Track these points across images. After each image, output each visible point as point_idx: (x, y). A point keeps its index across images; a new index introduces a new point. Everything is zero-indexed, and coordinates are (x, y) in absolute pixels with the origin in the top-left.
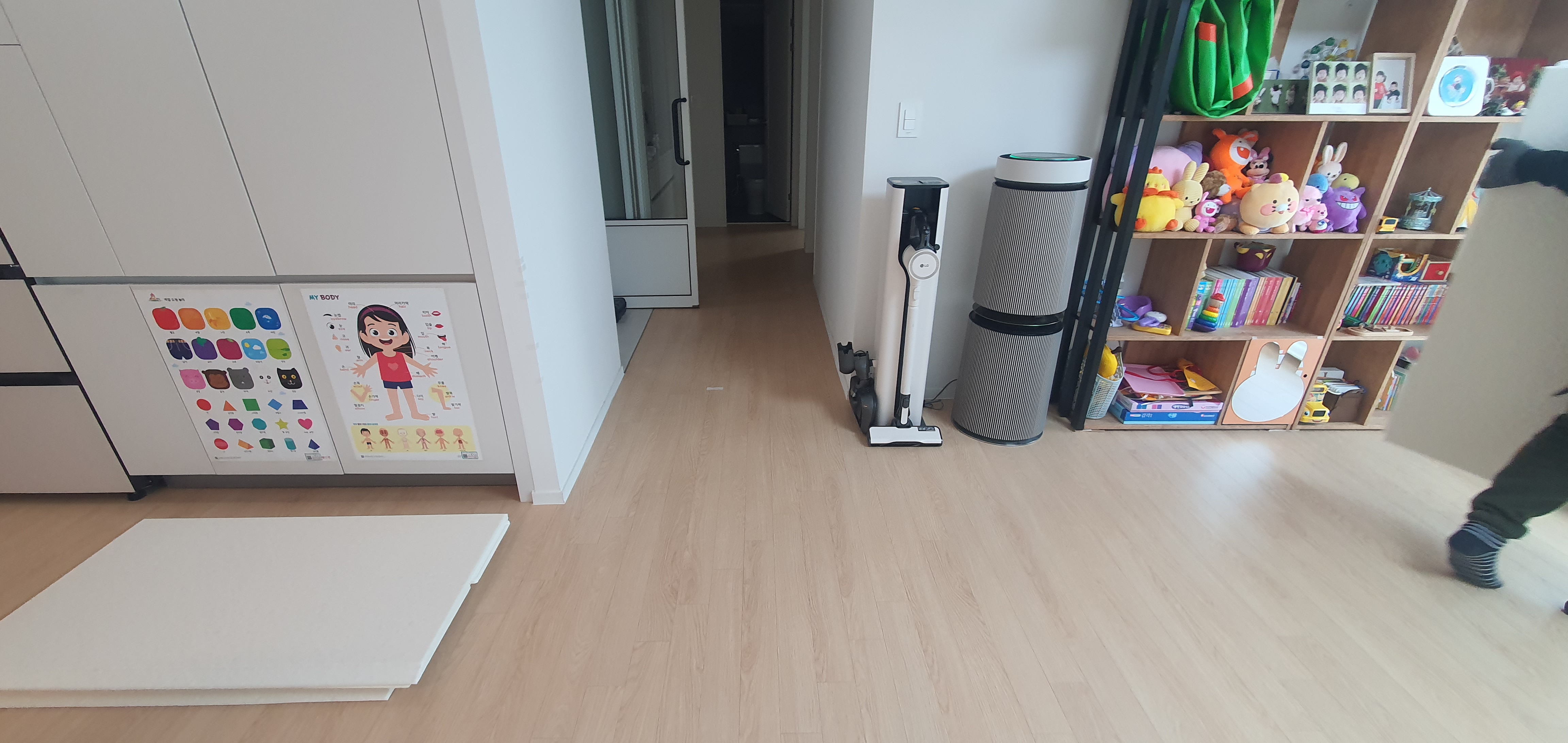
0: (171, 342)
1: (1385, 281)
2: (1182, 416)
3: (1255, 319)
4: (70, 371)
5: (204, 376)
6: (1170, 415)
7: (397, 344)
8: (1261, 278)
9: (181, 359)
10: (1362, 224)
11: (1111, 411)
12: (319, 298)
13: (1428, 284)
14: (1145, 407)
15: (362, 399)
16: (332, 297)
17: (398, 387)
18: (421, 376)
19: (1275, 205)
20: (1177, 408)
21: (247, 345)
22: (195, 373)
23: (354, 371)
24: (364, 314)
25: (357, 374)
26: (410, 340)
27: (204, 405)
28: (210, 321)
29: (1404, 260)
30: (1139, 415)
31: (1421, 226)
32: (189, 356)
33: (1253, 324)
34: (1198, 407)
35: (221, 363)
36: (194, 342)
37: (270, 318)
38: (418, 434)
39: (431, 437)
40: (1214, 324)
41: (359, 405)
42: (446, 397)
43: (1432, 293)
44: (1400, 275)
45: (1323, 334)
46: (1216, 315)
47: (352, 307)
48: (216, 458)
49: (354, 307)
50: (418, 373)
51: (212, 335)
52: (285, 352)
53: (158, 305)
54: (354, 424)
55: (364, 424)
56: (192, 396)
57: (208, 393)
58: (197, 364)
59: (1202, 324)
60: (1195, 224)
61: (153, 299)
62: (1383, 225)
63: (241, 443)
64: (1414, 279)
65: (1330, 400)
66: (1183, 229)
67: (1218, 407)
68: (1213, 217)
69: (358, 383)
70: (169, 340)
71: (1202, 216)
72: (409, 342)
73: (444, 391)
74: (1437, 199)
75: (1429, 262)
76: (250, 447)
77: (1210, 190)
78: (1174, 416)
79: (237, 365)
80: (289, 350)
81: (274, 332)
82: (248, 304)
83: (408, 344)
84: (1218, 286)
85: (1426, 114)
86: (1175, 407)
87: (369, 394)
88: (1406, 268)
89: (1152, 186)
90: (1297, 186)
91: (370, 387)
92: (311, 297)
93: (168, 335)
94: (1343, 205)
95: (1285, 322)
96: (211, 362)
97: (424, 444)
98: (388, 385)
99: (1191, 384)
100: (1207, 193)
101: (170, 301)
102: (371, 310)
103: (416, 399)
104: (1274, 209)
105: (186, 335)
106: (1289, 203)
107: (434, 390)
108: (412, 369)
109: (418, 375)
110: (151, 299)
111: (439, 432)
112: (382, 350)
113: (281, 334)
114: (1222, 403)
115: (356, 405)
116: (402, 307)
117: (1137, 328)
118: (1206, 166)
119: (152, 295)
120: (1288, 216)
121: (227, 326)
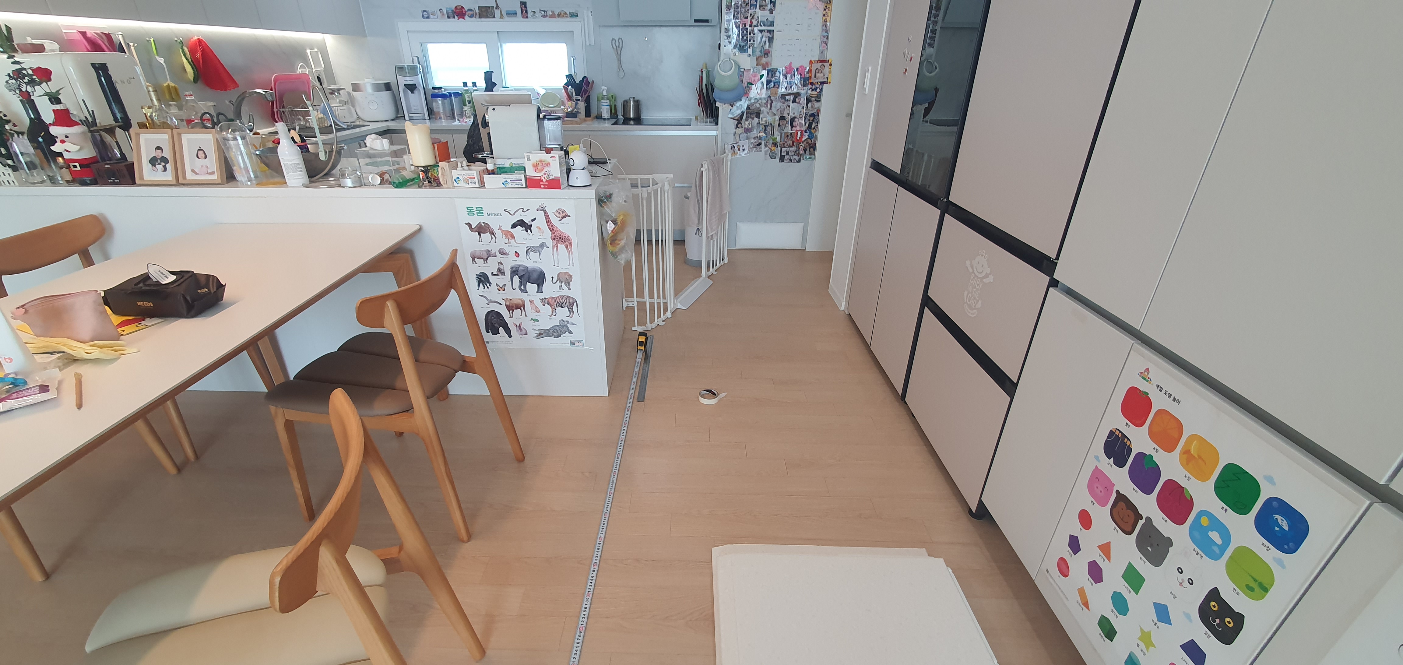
0: (1117, 433)
4: (1016, 375)
5: (1114, 495)
27: (1085, 519)
28: (1186, 452)
35: (1147, 505)
36: (1141, 456)
37: (1286, 528)
51: (1171, 467)
52: (1254, 585)
53: (1143, 386)
57: (1101, 516)
58: (1120, 479)
63: (1082, 592)
70: (1117, 429)
76: (1086, 606)
79: (1164, 525)
80: (1266, 590)
81: (1268, 549)
82: (1270, 480)
93: (1120, 423)
96: (1137, 492)
101: (1161, 391)
105: (1140, 440)
113: (1280, 563)
121: (1203, 477)
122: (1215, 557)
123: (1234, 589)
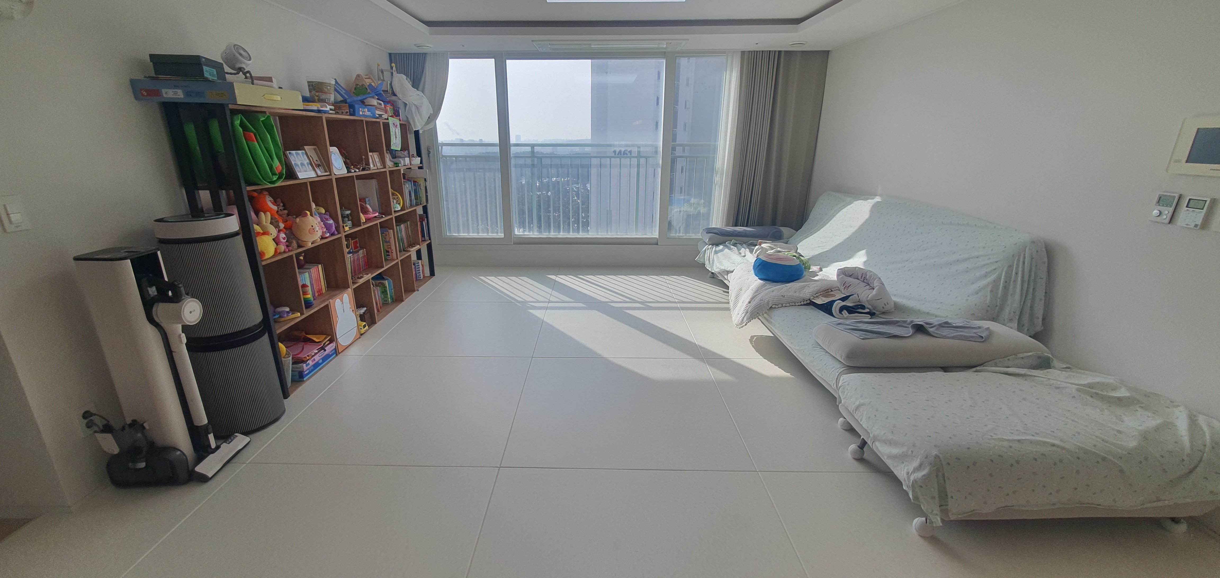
2: (324, 359)
3: (318, 292)
6: (319, 362)
8: (311, 269)
10: (337, 228)
11: (295, 378)
13: (358, 252)
14: (309, 364)
19: (313, 228)
30: (308, 371)
33: (319, 295)
34: (329, 349)
40: (312, 302)
45: (349, 287)
46: (309, 297)
59: (308, 305)
60: (282, 248)
62: (345, 228)
64: (351, 251)
65: (363, 318)
66: (280, 253)
67: (334, 345)
68: (287, 241)
71: (281, 242)
74: (349, 212)
75: (352, 241)
77: (277, 227)
78: (321, 361)
84: (301, 280)
85: (335, 175)
86: (319, 356)
88: (347, 246)
94: (328, 222)
95: (331, 289)
99: (316, 340)
100: (277, 229)
104: (313, 230)
114: (334, 342)
117: (282, 319)
118: (269, 214)
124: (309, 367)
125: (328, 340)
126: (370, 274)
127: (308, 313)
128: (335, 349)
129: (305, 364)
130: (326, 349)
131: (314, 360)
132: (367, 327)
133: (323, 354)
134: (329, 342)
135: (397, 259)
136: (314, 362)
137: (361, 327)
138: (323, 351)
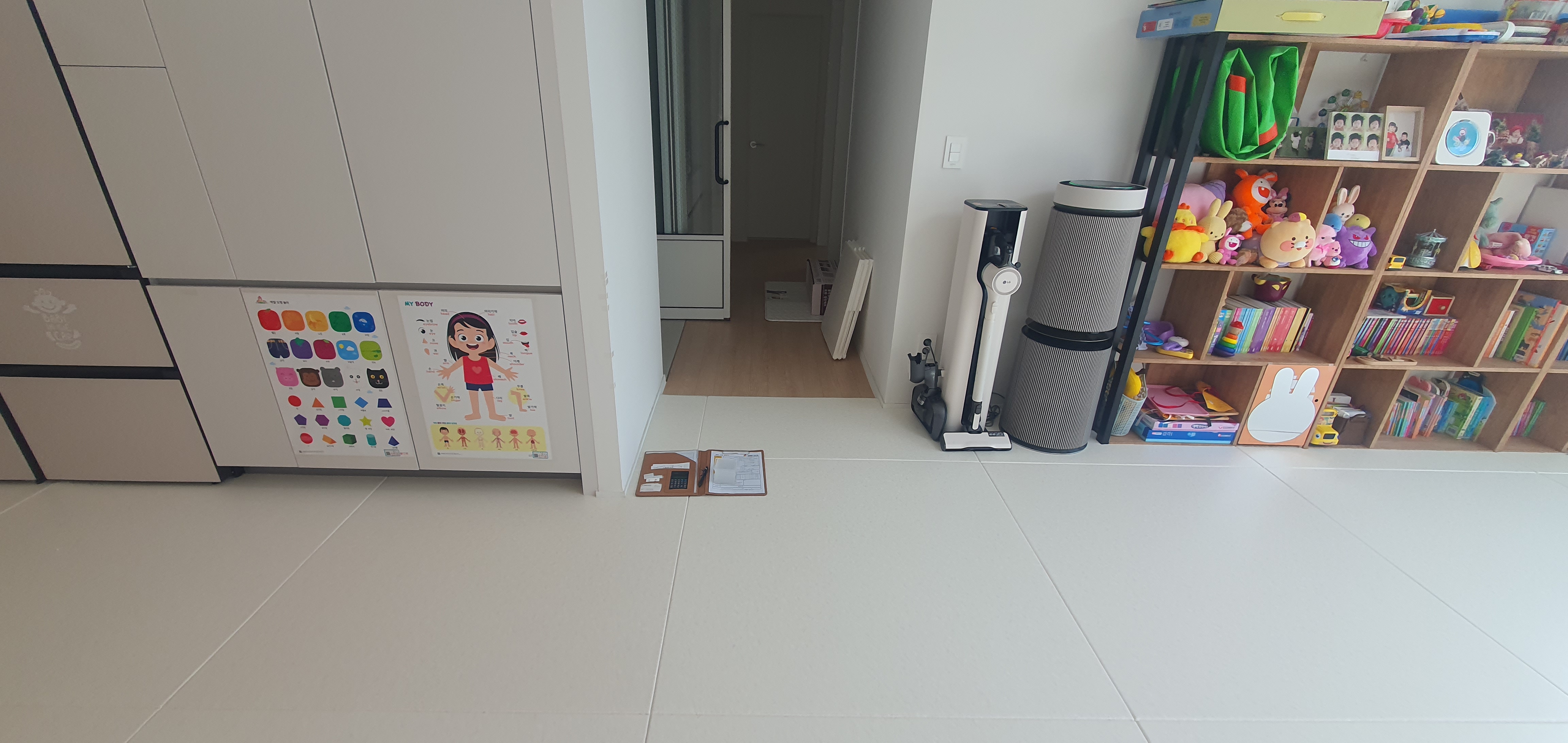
0: (272, 341)
1: (1391, 314)
2: (1201, 436)
3: (1270, 346)
4: (172, 366)
5: (298, 373)
6: (1189, 434)
7: (482, 349)
8: (1277, 308)
9: (279, 358)
10: (1372, 261)
11: (1133, 430)
12: (414, 304)
13: (1432, 318)
14: (1166, 426)
15: (444, 399)
16: (426, 304)
17: (480, 389)
18: (502, 380)
19: (1293, 242)
20: (1196, 428)
21: (342, 346)
22: (290, 371)
23: (439, 373)
24: (454, 321)
25: (443, 375)
26: (495, 346)
27: (295, 401)
28: (310, 323)
29: (1409, 295)
30: (1160, 434)
31: (1426, 264)
32: (286, 355)
33: (1269, 351)
34: (1216, 427)
35: (315, 362)
36: (292, 342)
37: (366, 322)
38: (494, 433)
39: (506, 437)
40: (1232, 350)
41: (441, 405)
42: (524, 399)
43: (1435, 326)
44: (1405, 309)
45: (1333, 362)
46: (1234, 342)
47: (444, 314)
48: (300, 452)
49: (446, 314)
50: (500, 376)
51: (310, 336)
52: (376, 353)
53: (264, 307)
54: (434, 423)
55: (443, 423)
56: (284, 392)
57: (301, 390)
58: (293, 362)
59: (1220, 350)
60: (1219, 257)
61: (260, 301)
62: (1392, 262)
63: (326, 438)
64: (1418, 313)
65: (1339, 423)
66: (1208, 261)
67: (1233, 428)
68: (1235, 251)
69: (442, 384)
70: (270, 339)
71: (1225, 249)
72: (494, 348)
73: (522, 393)
74: (1441, 240)
75: (1433, 297)
76: (333, 442)
77: (1233, 227)
78: (1193, 435)
79: (329, 364)
80: (380, 351)
81: (368, 335)
82: (347, 308)
83: (493, 349)
84: (1237, 314)
85: (1433, 163)
86: (1195, 426)
87: (451, 395)
88: (1411, 302)
89: (1180, 221)
90: (1314, 224)
91: (453, 389)
92: (407, 304)
93: (270, 335)
94: (1356, 243)
95: (1298, 349)
96: (306, 361)
97: (499, 444)
98: (469, 387)
99: (1210, 405)
100: (1230, 229)
101: (275, 303)
102: (462, 317)
103: (495, 400)
104: (1292, 245)
105: (286, 335)
106: (1307, 240)
107: (513, 393)
108: (494, 372)
109: (499, 378)
110: (257, 301)
111: (514, 432)
112: (468, 354)
113: (375, 336)
114: (1238, 424)
115: (438, 405)
116: (491, 315)
117: (1162, 351)
118: (1230, 204)
119: (259, 297)
120: (1305, 252)
121: (325, 328)
122: (356, 357)
123: (373, 362)
124: (1163, 429)
125: (1228, 416)
126: (1416, 363)
127: (1207, 360)
128: (1235, 434)
129: (1159, 423)
130: (1212, 424)
131: (1180, 426)
132: (1335, 441)
133: (1203, 428)
134: (1228, 419)
135: (1540, 366)
136: (1177, 429)
137: (1319, 434)
138: (1206, 424)
